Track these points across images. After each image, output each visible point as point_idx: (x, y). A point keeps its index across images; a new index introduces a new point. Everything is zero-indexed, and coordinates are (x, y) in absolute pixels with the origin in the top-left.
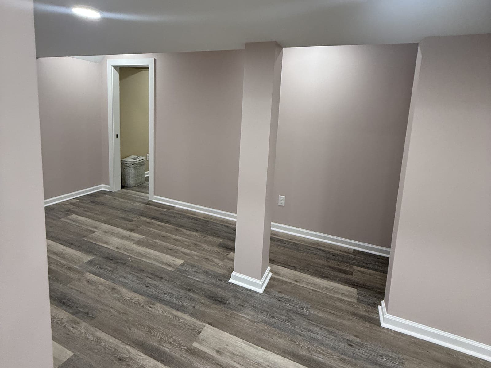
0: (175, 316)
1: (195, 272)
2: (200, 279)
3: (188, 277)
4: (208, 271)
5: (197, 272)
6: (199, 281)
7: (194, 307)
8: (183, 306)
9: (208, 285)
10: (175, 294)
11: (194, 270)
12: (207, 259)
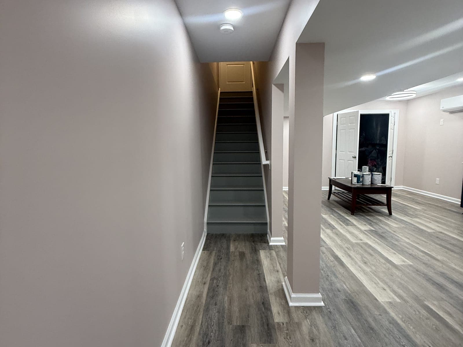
0: (405, 323)
1: (346, 339)
2: (349, 329)
3: (361, 341)
4: (331, 327)
5: (344, 336)
6: (353, 327)
7: (380, 315)
8: (390, 323)
9: (346, 318)
10: (391, 337)
11: (346, 341)
12: (313, 340)
